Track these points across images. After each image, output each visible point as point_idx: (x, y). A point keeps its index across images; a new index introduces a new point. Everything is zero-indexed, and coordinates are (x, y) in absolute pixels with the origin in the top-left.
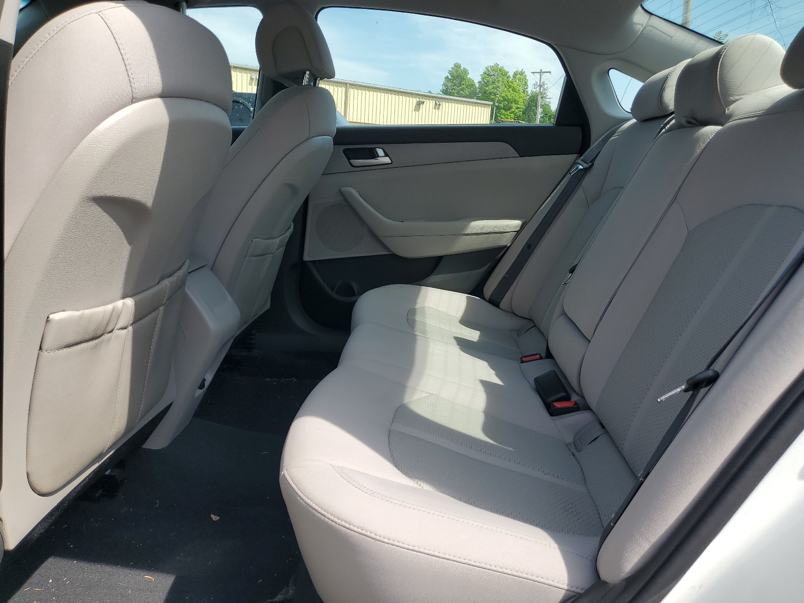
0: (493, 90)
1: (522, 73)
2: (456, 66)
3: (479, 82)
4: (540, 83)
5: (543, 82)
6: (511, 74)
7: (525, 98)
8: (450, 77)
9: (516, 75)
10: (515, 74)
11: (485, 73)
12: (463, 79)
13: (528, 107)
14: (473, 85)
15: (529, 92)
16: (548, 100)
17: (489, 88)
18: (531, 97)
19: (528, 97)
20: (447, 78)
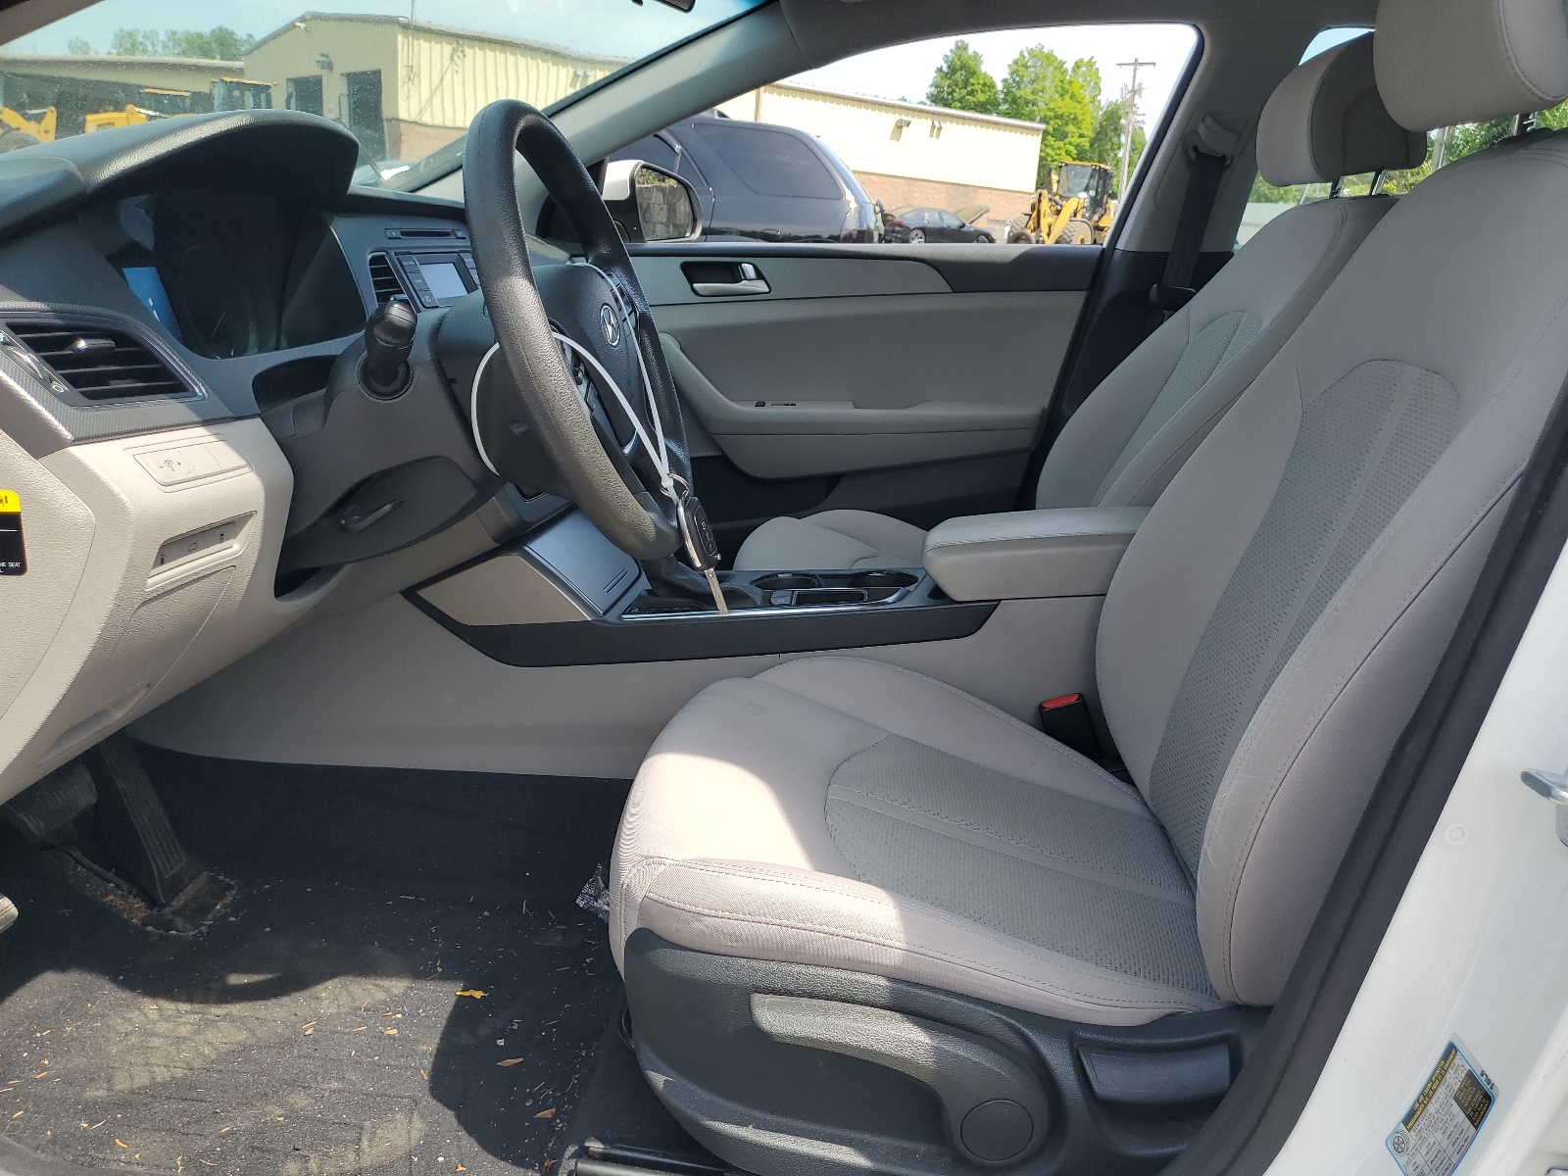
0: (1031, 97)
1: (1091, 64)
2: (958, 48)
3: (1005, 81)
4: (1133, 86)
5: (1140, 85)
6: (1069, 66)
7: (1094, 114)
8: (945, 69)
9: (1078, 67)
10: (1077, 65)
11: (1016, 62)
12: (973, 73)
13: (1099, 133)
14: (991, 86)
15: (1103, 104)
16: (1139, 118)
17: (1025, 92)
18: (1106, 112)
19: (1101, 113)
20: (940, 70)
